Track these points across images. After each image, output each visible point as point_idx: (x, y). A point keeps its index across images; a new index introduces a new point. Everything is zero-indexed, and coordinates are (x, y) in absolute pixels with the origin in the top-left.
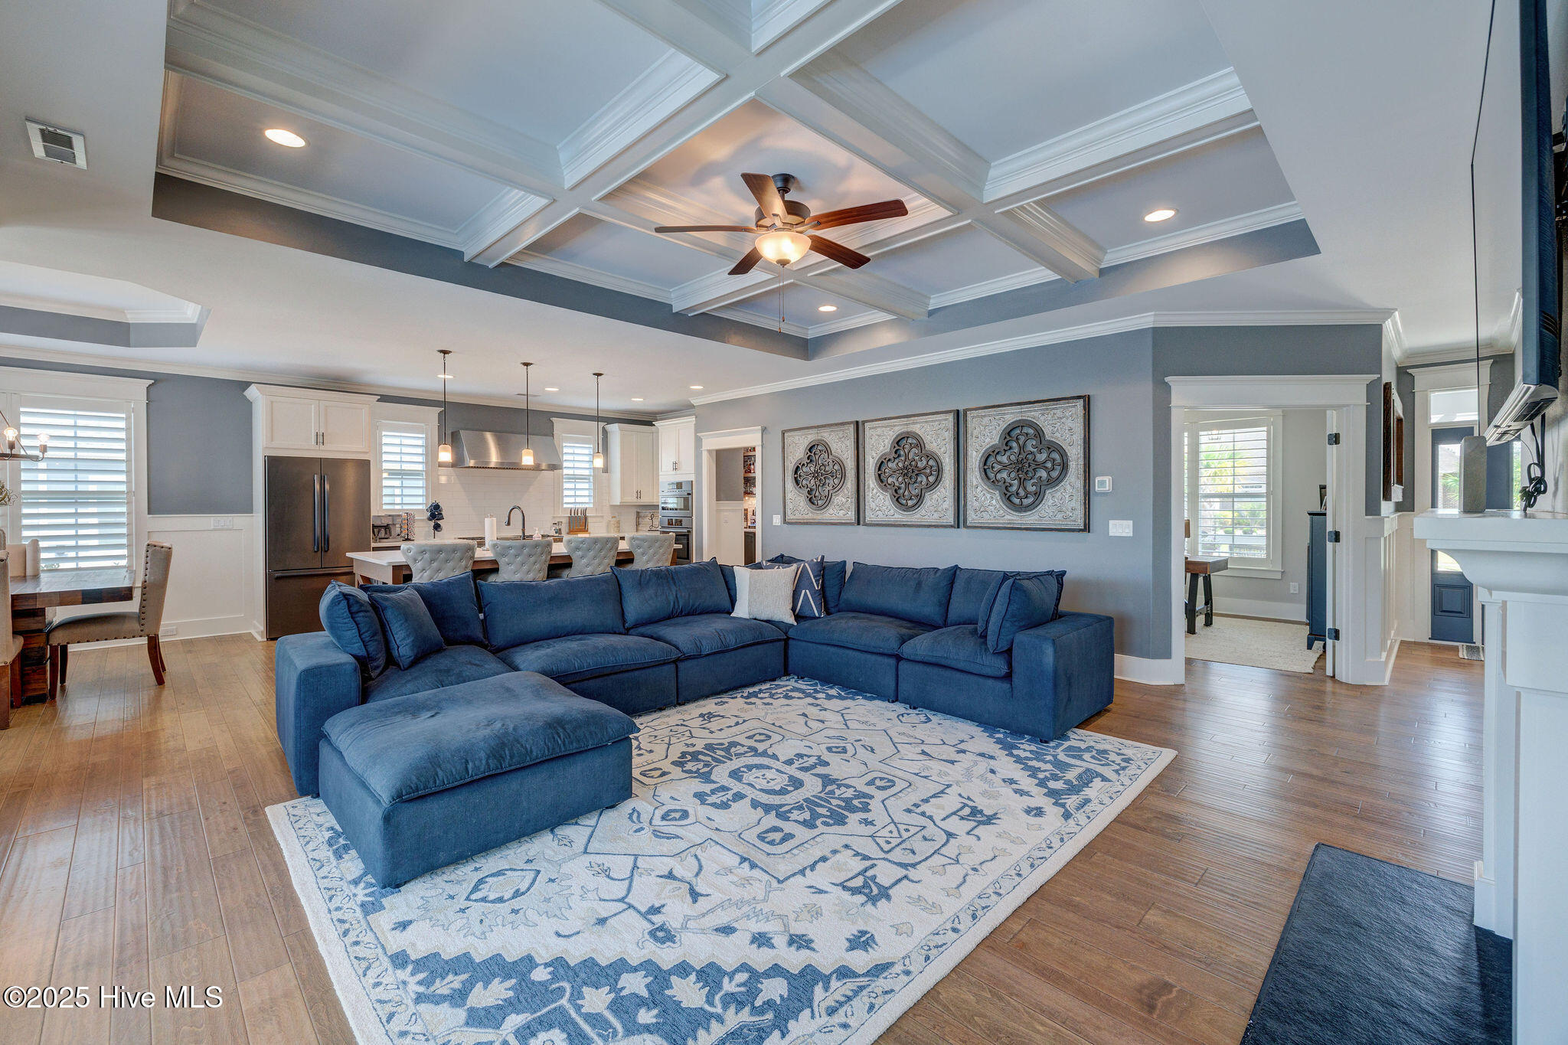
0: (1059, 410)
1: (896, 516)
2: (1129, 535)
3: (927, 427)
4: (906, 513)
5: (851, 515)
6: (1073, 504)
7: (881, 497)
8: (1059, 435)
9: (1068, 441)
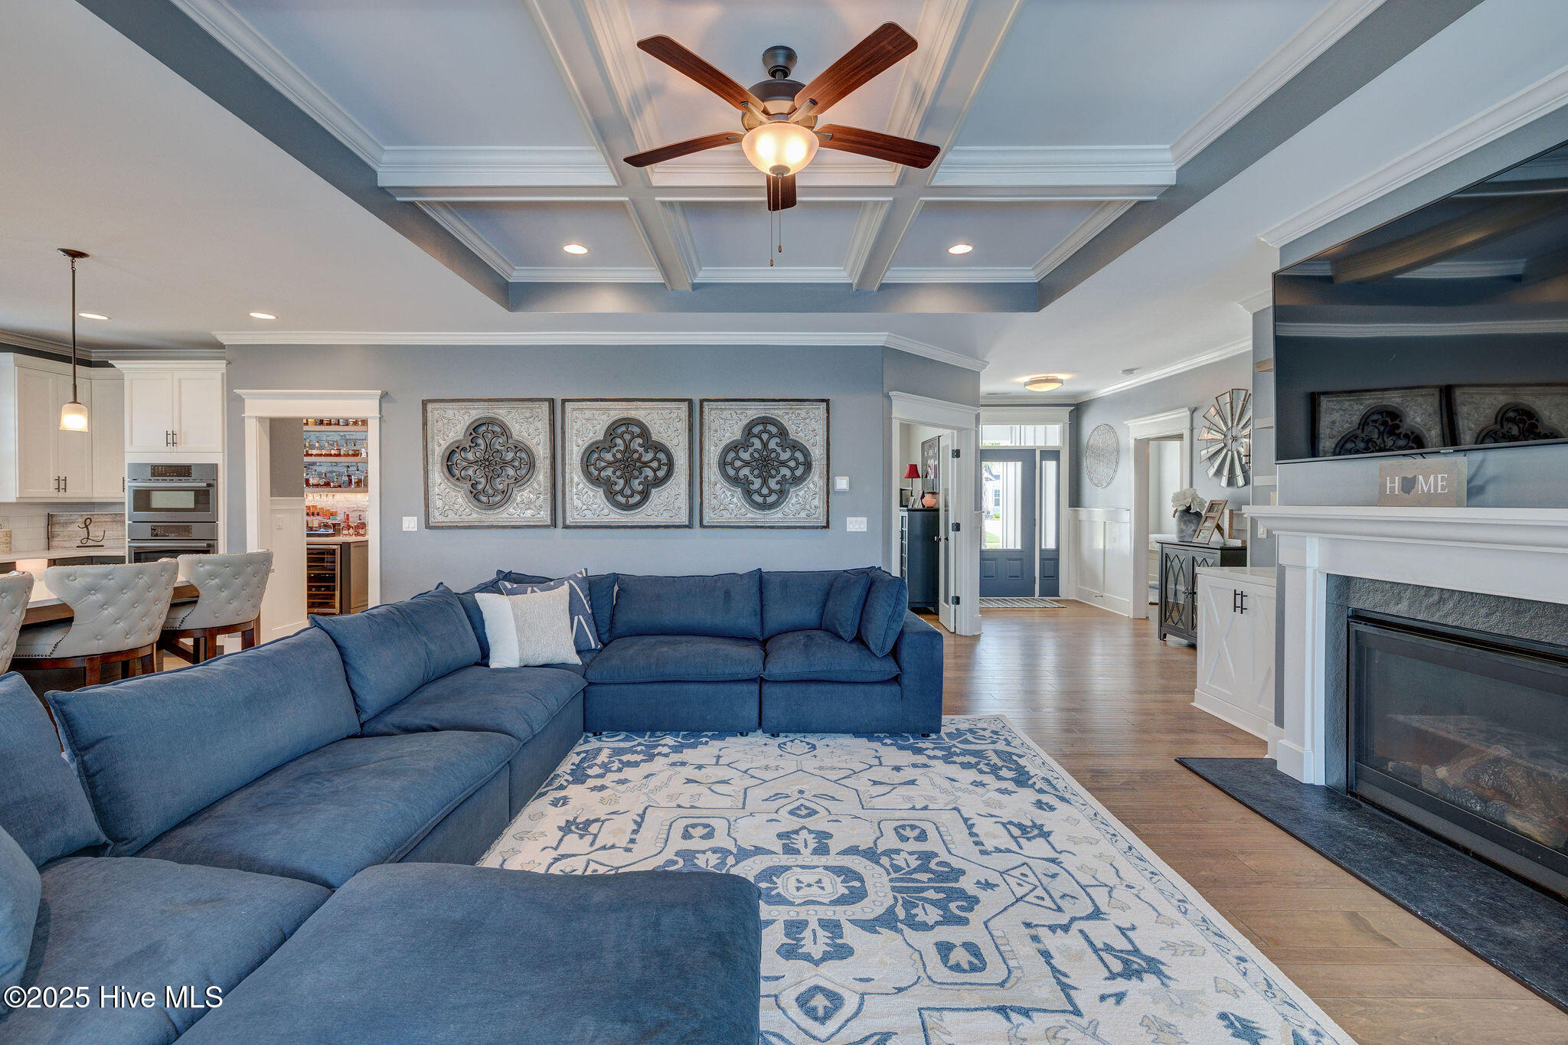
0: (803, 410)
1: (612, 516)
2: (863, 530)
3: (655, 415)
4: (626, 512)
5: (545, 515)
6: (816, 502)
7: (591, 494)
8: (803, 435)
9: (812, 441)
